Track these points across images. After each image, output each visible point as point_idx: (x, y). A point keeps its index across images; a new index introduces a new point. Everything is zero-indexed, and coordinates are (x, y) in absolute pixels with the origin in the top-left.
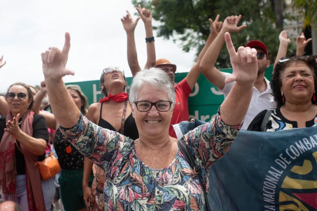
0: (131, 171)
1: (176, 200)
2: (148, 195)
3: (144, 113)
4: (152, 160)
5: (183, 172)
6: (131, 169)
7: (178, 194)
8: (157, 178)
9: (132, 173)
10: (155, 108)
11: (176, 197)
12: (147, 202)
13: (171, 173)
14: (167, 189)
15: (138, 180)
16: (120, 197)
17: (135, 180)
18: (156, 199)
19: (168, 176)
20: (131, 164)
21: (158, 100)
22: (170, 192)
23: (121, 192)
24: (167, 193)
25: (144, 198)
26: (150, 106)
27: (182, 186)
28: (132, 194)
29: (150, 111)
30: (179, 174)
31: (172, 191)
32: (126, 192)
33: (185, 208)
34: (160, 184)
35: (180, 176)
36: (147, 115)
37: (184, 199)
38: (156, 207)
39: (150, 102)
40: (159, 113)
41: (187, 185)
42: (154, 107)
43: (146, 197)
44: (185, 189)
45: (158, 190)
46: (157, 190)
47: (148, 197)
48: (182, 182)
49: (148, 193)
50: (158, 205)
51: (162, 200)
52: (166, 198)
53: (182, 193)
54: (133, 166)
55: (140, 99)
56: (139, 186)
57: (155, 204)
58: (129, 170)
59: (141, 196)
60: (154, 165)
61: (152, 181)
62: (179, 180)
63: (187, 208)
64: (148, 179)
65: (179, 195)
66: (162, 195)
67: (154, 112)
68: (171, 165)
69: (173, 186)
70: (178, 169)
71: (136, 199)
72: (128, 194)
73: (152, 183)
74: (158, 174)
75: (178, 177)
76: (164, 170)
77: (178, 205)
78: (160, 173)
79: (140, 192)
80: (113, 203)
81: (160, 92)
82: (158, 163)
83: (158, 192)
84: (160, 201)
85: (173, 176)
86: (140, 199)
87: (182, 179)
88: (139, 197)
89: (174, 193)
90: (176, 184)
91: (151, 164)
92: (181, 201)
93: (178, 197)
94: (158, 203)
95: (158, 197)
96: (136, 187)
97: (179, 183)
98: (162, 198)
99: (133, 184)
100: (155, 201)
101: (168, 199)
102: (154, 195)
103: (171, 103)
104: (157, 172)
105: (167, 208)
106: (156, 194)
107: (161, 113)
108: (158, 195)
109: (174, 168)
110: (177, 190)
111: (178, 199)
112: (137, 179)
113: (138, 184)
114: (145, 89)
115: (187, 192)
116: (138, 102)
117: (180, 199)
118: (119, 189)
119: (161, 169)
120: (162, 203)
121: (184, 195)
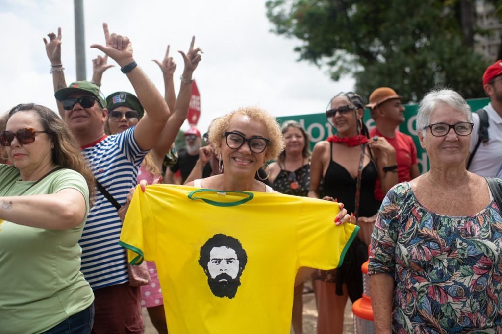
0: (418, 226)
1: (483, 257)
2: (448, 249)
3: (441, 138)
4: (450, 206)
5: (495, 227)
6: (418, 225)
7: (486, 251)
8: (459, 227)
9: (422, 229)
10: (454, 131)
11: (484, 253)
12: (447, 256)
13: (478, 224)
14: (472, 242)
15: (431, 235)
16: (414, 257)
17: (428, 236)
18: (458, 252)
19: (473, 227)
20: (418, 219)
21: (456, 122)
22: (476, 247)
23: (414, 253)
24: (473, 247)
25: (443, 253)
26: (448, 129)
27: (492, 243)
28: (428, 252)
29: (448, 135)
30: (490, 228)
31: (479, 246)
32: (420, 251)
33: (492, 267)
34: (463, 235)
35: (490, 231)
36: (444, 140)
37: (493, 257)
38: (458, 261)
39: (447, 124)
40: (457, 137)
41: (498, 243)
42: (452, 130)
43: (446, 251)
44: (495, 248)
45: (461, 242)
46: (459, 241)
47: (447, 251)
48: (492, 238)
49: (447, 247)
50: (461, 258)
51: (466, 254)
52: (471, 252)
53: (491, 250)
54: (421, 221)
55: (435, 122)
56: (434, 242)
57: (458, 258)
58: (416, 226)
59: (439, 252)
60: (453, 212)
61: (450, 232)
62: (489, 235)
63: (494, 267)
64: (445, 231)
65: (488, 252)
66: (466, 248)
67: (452, 135)
68: (477, 214)
69: (481, 241)
70: (488, 222)
71: (434, 257)
72: (424, 254)
73: (450, 234)
74: (459, 222)
75: (489, 231)
76: (467, 218)
77: (485, 261)
78: (463, 222)
79: (438, 247)
80: (405, 263)
81: (458, 113)
82: (458, 209)
83: (461, 244)
84: (463, 255)
85: (481, 229)
86: (438, 255)
87: (493, 235)
88: (438, 253)
89: (481, 249)
90: (485, 239)
91: (448, 211)
92: (489, 259)
93: (486, 254)
94: (460, 256)
95: (460, 250)
96: (431, 243)
97: (488, 238)
98: (466, 251)
99: (426, 241)
100: (458, 254)
101: (473, 254)
102: (456, 248)
103: (472, 125)
104: (458, 220)
105: (471, 263)
106: (458, 246)
107: (460, 137)
108: (460, 247)
109: (483, 221)
110: (485, 246)
111: (485, 256)
112: (429, 234)
113: (433, 239)
114: (440, 110)
115: (497, 251)
116: (432, 125)
117: (488, 256)
118: (409, 250)
119: (464, 217)
120: (466, 256)
121: (493, 253)
